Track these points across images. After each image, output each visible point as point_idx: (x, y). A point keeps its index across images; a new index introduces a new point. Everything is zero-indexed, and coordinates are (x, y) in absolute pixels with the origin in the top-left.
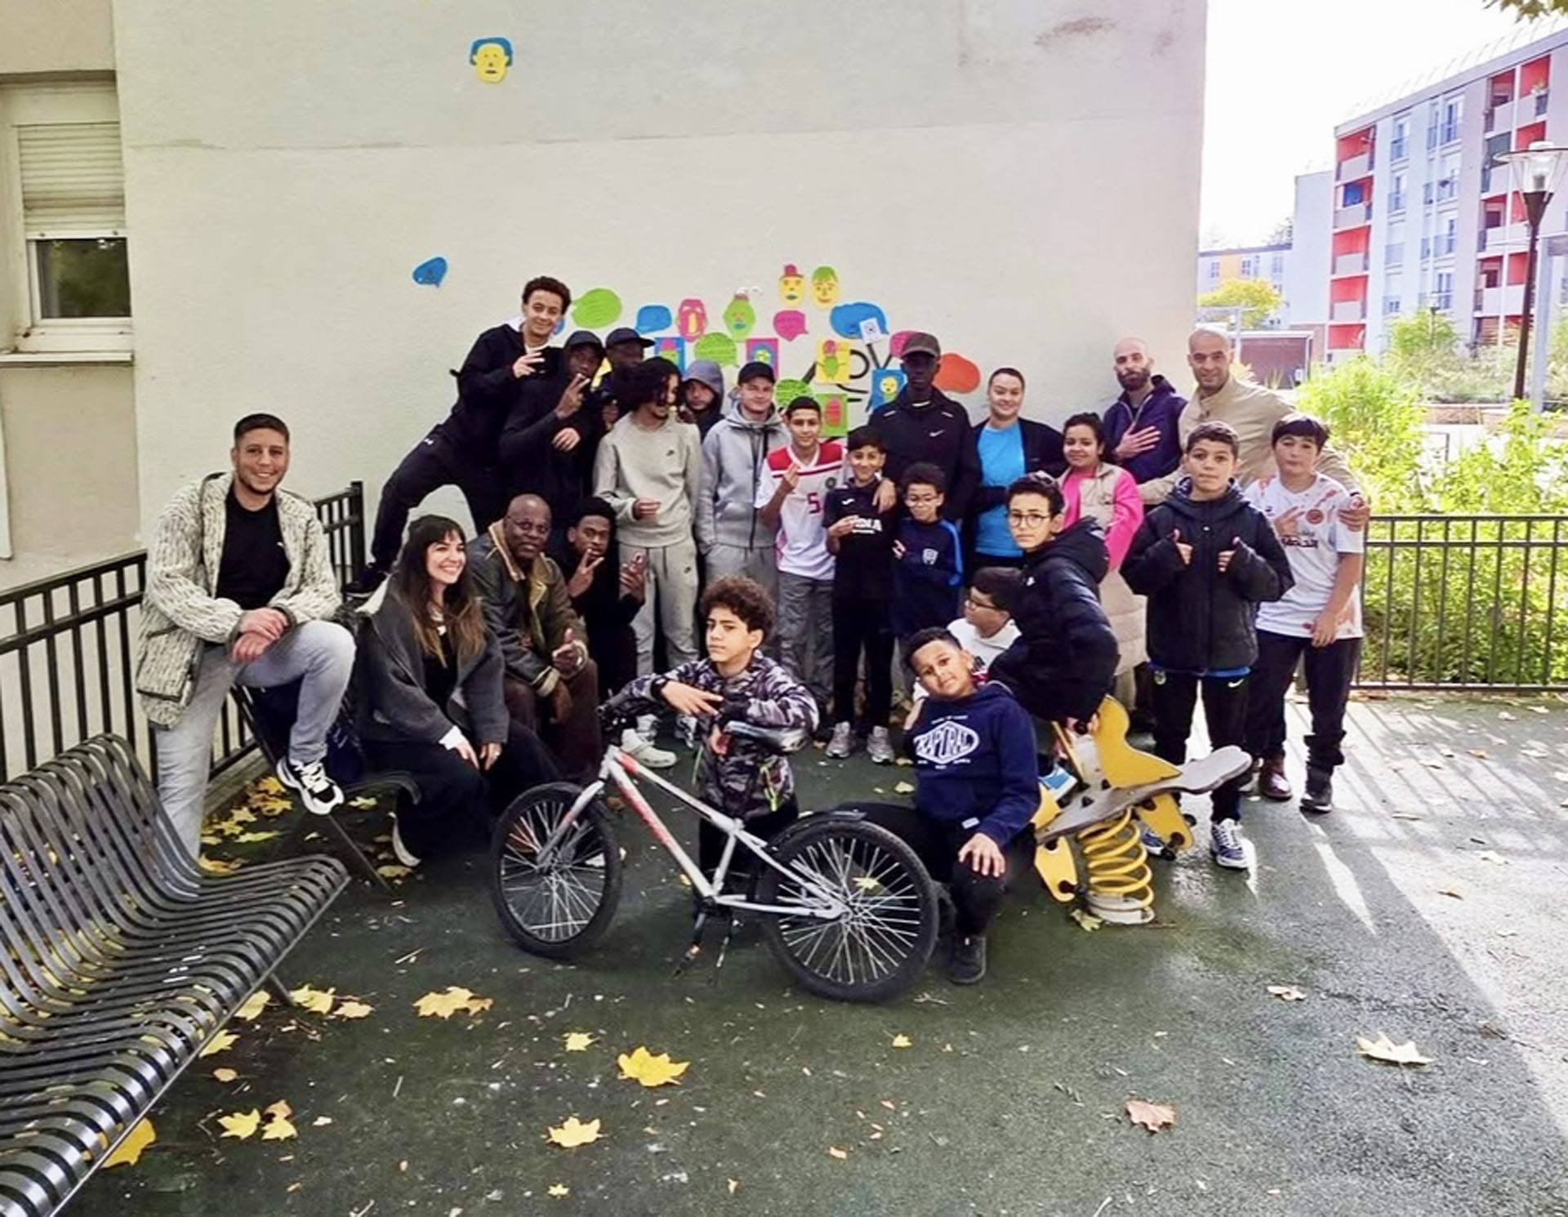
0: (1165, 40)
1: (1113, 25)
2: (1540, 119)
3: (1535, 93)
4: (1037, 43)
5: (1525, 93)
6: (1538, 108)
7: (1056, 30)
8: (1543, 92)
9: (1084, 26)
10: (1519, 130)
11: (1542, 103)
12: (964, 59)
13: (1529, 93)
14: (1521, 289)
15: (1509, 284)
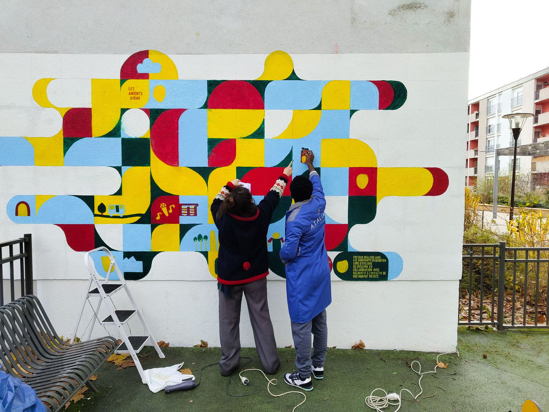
0: (451, 15)
1: (426, 7)
2: (477, 120)
3: (476, 112)
4: (389, 14)
5: (472, 113)
6: (476, 117)
7: (398, 8)
8: (477, 112)
9: (411, 7)
10: (471, 123)
11: (477, 115)
12: (354, 20)
13: (474, 113)
14: (473, 169)
15: (470, 167)
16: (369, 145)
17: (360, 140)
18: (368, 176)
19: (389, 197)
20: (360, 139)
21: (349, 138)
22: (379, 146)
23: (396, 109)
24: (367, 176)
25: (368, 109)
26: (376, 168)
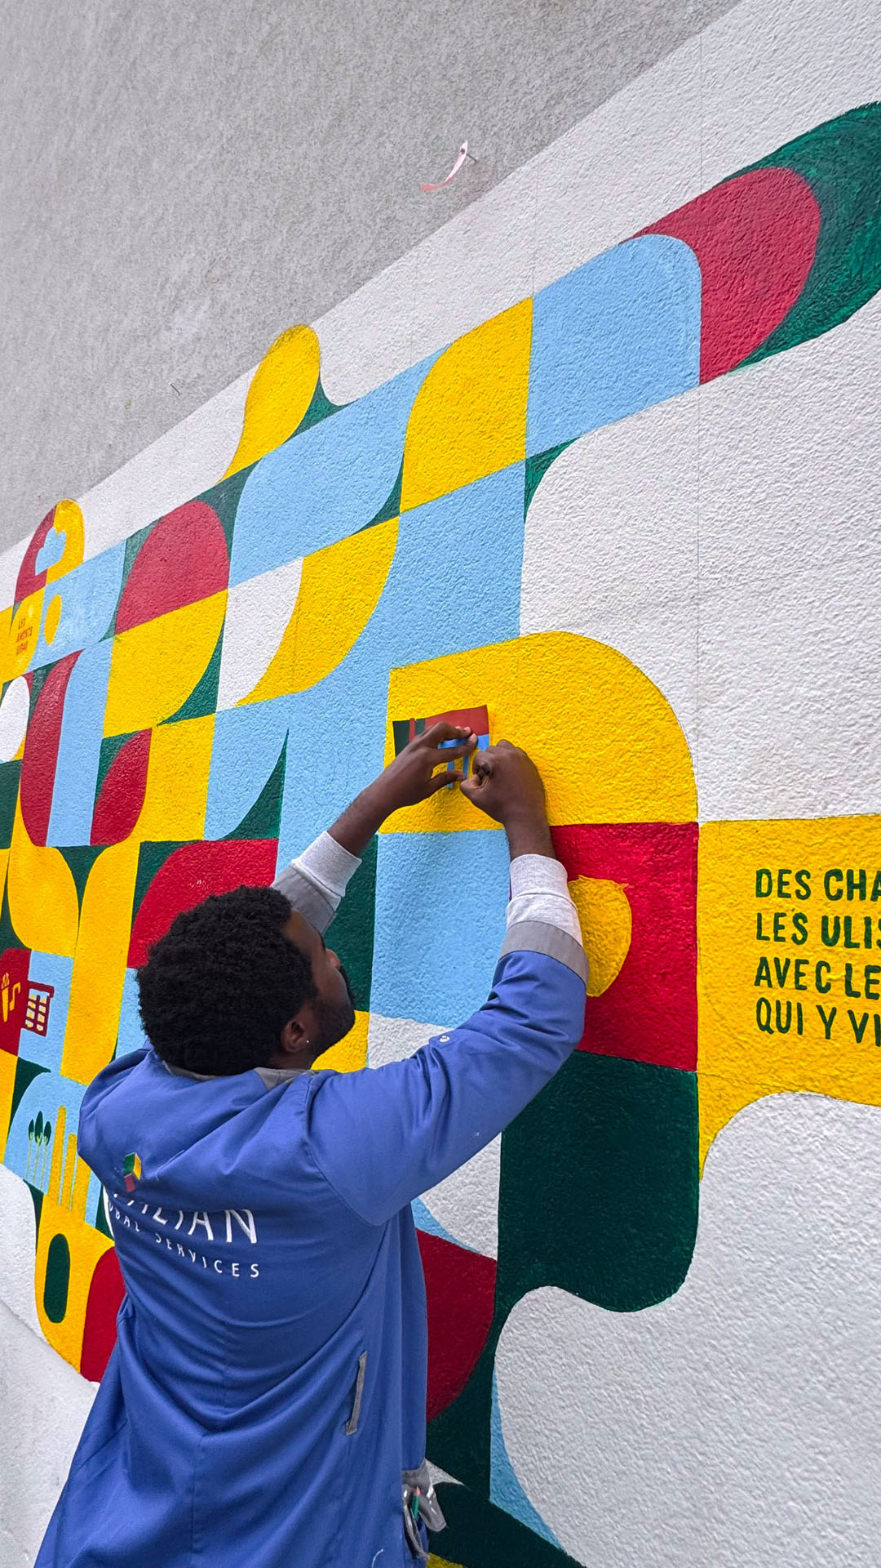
16: (633, 659)
17: (576, 631)
18: (627, 891)
19: (805, 1106)
20: (578, 626)
21: (514, 634)
22: (705, 647)
23: (845, 318)
24: (624, 898)
25: (628, 409)
26: (692, 829)
